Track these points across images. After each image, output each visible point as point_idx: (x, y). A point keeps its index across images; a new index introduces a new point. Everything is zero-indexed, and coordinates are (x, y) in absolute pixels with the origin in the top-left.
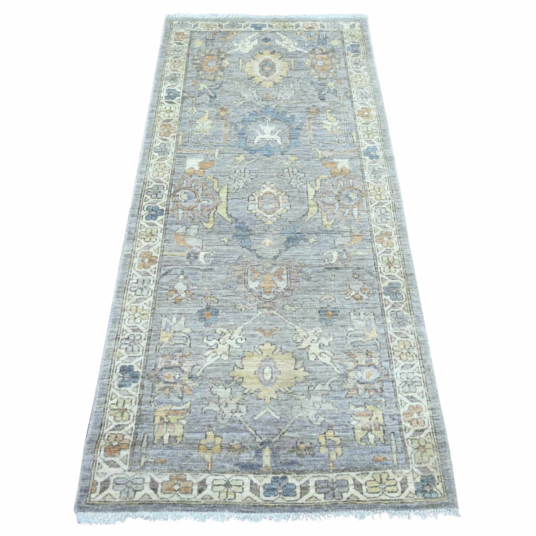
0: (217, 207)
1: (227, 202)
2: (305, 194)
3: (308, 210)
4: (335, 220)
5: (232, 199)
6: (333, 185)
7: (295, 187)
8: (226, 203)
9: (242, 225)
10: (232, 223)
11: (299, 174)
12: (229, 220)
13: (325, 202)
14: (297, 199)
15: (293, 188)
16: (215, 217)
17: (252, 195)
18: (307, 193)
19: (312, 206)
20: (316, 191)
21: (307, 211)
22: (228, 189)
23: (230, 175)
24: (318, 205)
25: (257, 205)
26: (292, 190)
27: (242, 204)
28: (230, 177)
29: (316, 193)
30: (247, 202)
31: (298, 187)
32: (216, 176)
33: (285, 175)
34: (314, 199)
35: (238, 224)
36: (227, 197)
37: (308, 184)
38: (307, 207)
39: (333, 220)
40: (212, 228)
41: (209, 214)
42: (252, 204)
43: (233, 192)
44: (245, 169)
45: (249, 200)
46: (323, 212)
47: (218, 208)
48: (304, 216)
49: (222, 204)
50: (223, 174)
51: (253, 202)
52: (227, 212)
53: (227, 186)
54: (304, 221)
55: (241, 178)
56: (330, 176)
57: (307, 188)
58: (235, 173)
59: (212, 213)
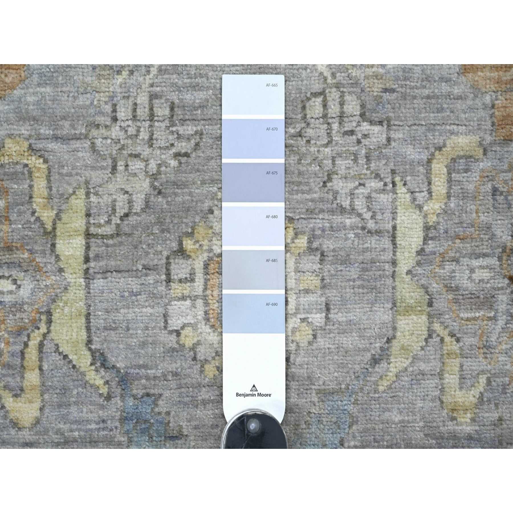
0: (49, 313)
1: (88, 286)
2: (386, 243)
3: (395, 329)
4: (489, 382)
5: (105, 272)
6: (495, 191)
7: (346, 204)
8: (82, 294)
9: (146, 409)
10: (109, 398)
11: (365, 126)
12: (99, 382)
13: (457, 289)
14: (354, 272)
15: (342, 210)
16: (45, 367)
17: (181, 252)
18: (393, 238)
19: (409, 310)
20: (427, 228)
21: (390, 333)
22: (88, 215)
23: (94, 132)
24: (430, 304)
25: (200, 303)
26: (338, 219)
27: (142, 298)
28: (93, 145)
29: (426, 239)
30: (162, 288)
31: (360, 204)
32: (39, 138)
33: (310, 132)
34: (420, 270)
35: (131, 402)
36: (87, 260)
37: (401, 190)
38: (387, 317)
39: (483, 380)
40: (38, 421)
41: (22, 353)
42: (183, 298)
43: (108, 230)
44: (153, 97)
45: (169, 280)
46: (447, 339)
47: (55, 317)
48: (375, 361)
49: (70, 295)
50: (66, 128)
51: (186, 289)
52: (89, 342)
53: (82, 193)
54: (376, 391)
55: (139, 149)
56: (488, 139)
57: (394, 213)
58: (115, 119)
59: (34, 343)
